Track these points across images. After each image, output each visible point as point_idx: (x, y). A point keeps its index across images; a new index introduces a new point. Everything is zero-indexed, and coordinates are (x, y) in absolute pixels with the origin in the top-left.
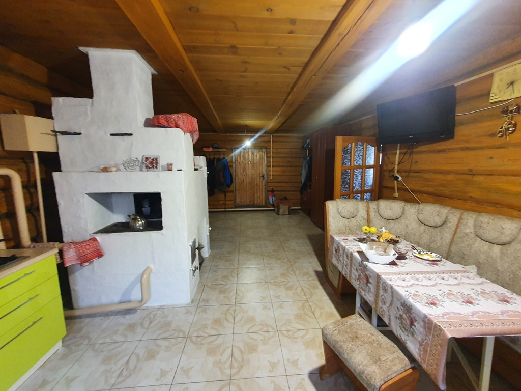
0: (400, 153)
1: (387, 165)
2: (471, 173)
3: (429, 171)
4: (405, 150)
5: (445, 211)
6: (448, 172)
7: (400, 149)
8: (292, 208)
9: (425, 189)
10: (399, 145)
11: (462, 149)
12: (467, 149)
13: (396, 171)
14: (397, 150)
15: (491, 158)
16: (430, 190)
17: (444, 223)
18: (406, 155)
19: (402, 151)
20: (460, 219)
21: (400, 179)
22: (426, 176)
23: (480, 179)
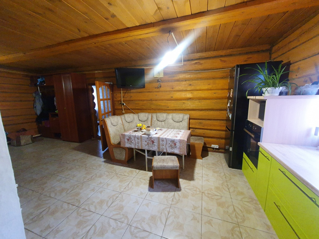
0: (123, 93)
1: (116, 98)
2: (151, 100)
3: (137, 100)
4: (126, 91)
5: (147, 114)
6: (144, 100)
7: (122, 91)
8: (34, 136)
9: (137, 108)
10: (122, 89)
11: (148, 92)
12: (149, 92)
13: (122, 101)
14: (121, 91)
15: (156, 95)
16: (139, 108)
17: (148, 119)
18: (126, 94)
19: (123, 92)
20: (152, 116)
21: (125, 104)
22: (136, 102)
23: (154, 102)
